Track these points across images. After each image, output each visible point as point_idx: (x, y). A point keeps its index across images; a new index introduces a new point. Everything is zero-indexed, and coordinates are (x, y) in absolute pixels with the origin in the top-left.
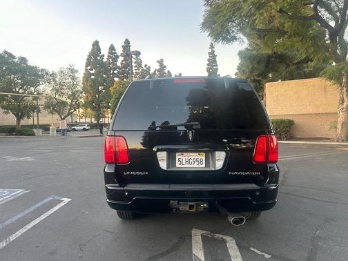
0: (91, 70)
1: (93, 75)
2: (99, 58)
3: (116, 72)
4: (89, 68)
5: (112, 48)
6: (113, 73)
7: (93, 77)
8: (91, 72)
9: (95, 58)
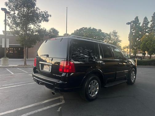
0: (133, 31)
1: (134, 33)
2: (137, 25)
3: (147, 30)
4: (132, 30)
5: (146, 18)
6: (145, 31)
7: (134, 34)
8: (133, 32)
9: (136, 25)
